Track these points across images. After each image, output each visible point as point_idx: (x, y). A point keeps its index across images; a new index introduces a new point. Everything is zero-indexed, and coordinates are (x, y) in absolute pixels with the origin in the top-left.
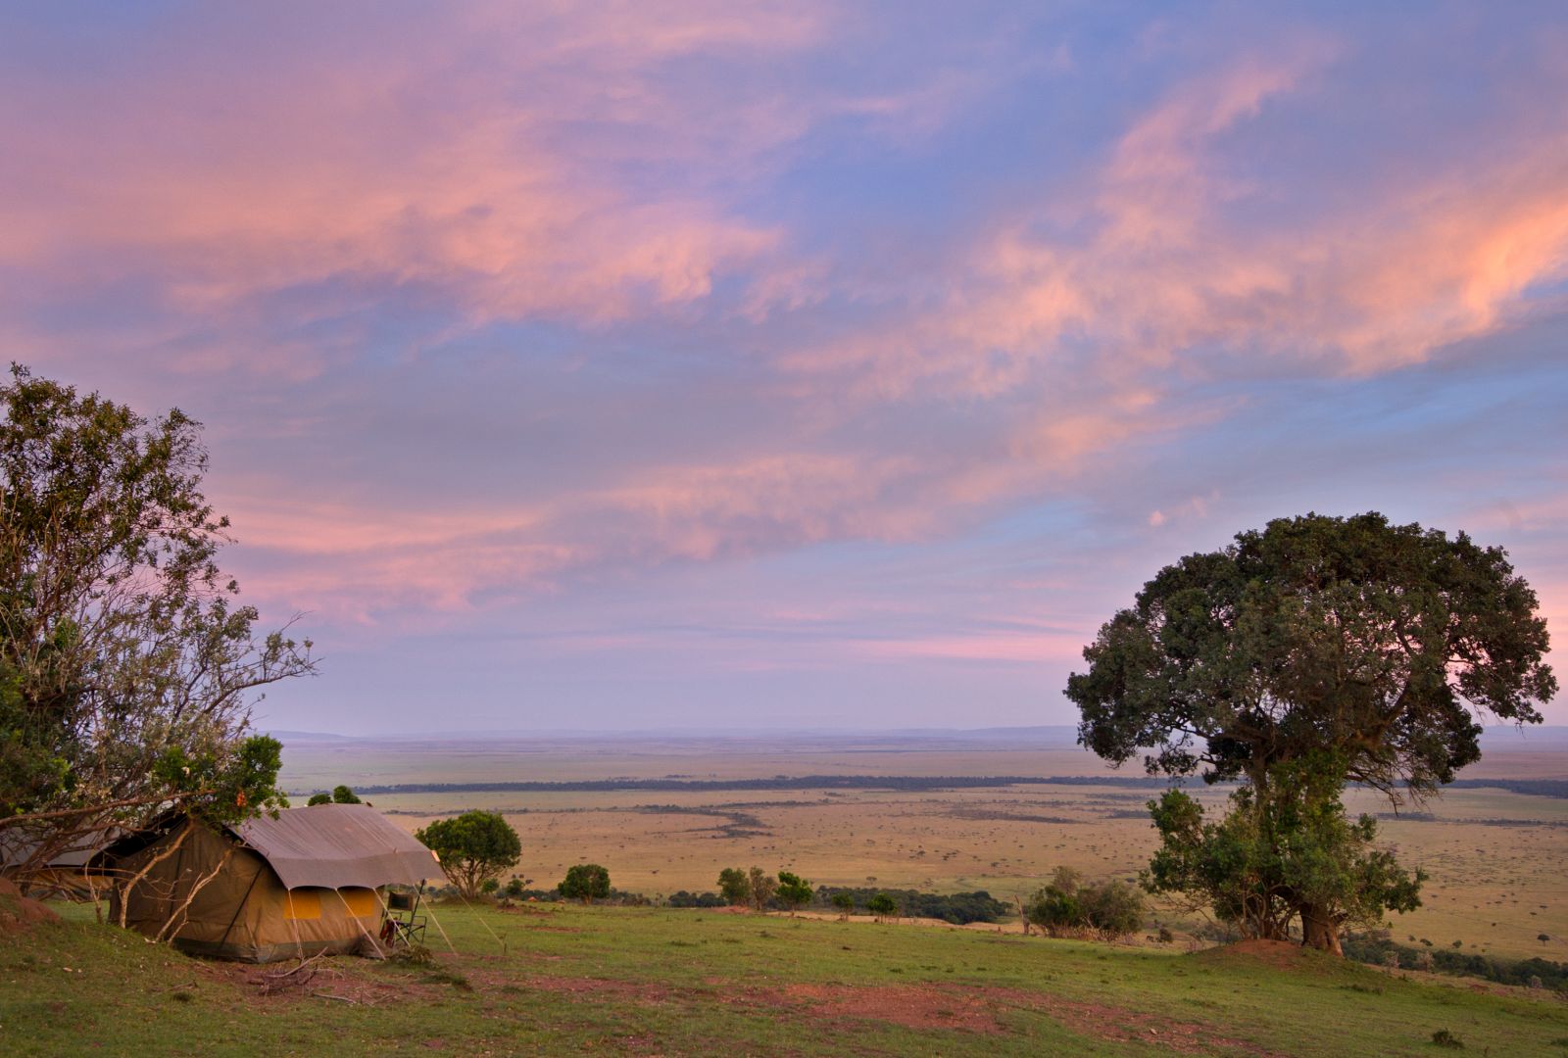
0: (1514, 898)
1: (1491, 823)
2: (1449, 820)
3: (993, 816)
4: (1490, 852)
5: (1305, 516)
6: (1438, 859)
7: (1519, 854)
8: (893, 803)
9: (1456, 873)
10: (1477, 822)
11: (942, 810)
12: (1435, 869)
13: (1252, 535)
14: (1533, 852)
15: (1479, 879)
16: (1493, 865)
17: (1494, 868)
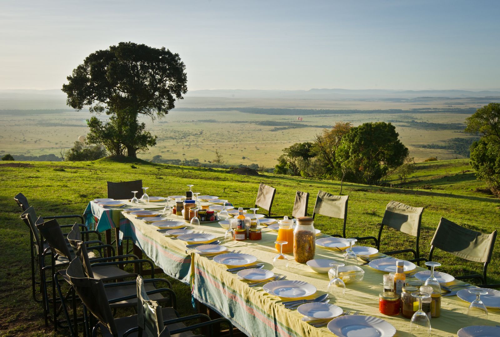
0: (237, 146)
1: (233, 122)
2: (220, 122)
3: (56, 125)
4: (231, 132)
5: (128, 43)
6: (216, 135)
7: (240, 132)
8: (11, 120)
9: (221, 139)
10: (228, 122)
11: (33, 123)
12: (214, 138)
13: (114, 47)
14: (244, 131)
15: (227, 141)
16: (232, 136)
17: (232, 137)
